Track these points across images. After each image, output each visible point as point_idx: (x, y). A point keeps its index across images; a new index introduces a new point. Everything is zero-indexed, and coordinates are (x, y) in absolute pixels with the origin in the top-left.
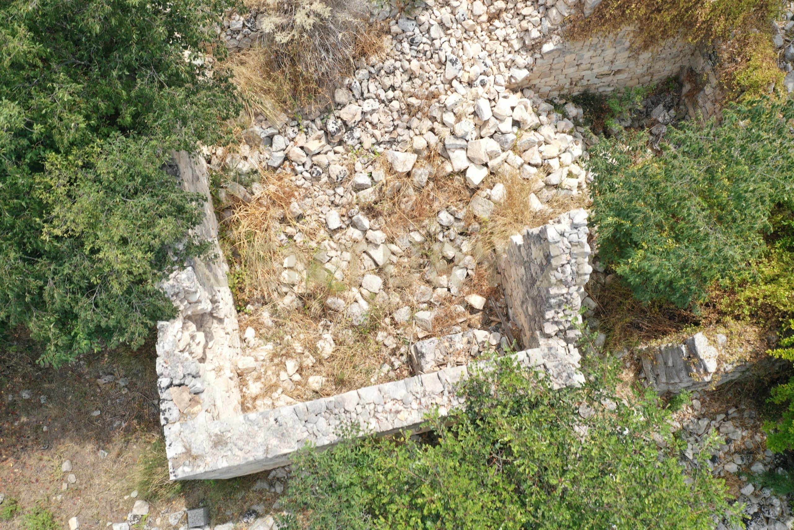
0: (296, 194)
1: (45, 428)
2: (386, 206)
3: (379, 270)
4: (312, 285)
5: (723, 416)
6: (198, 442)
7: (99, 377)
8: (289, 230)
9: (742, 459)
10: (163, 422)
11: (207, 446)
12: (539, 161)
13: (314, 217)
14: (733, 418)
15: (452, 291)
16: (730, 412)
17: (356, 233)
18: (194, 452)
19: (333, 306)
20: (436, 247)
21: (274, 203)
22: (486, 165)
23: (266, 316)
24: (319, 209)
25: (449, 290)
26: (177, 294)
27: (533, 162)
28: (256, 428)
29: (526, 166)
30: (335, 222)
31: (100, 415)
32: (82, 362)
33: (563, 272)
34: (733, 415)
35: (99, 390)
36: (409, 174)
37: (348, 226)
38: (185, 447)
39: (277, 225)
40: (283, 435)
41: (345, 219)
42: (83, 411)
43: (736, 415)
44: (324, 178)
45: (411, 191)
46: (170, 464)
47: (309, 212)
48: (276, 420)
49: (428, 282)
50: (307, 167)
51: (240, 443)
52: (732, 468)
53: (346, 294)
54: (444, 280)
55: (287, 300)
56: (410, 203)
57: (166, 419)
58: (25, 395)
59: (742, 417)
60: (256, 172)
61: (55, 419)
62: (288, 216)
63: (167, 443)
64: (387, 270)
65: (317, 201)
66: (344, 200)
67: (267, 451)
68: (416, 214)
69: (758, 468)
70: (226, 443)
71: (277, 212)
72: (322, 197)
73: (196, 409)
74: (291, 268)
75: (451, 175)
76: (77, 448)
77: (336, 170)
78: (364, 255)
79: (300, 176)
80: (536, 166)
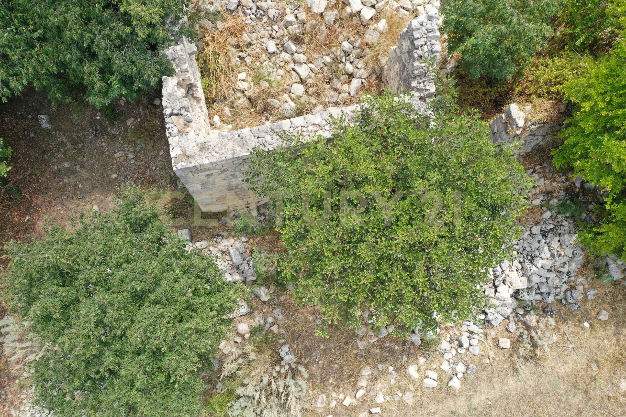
0: (246, 29)
1: (80, 186)
2: (307, 38)
3: (302, 82)
4: (257, 90)
5: (532, 170)
6: (191, 147)
7: (116, 153)
8: (241, 54)
9: (544, 196)
10: (168, 135)
11: (196, 150)
12: (410, 7)
13: (258, 46)
14: (539, 173)
15: (352, 95)
16: (537, 168)
17: (286, 56)
18: (188, 153)
19: (272, 103)
20: (341, 66)
21: (232, 33)
22: (373, 7)
23: (227, 110)
24: (262, 40)
25: (349, 94)
26: (174, 59)
27: (405, 6)
28: (226, 140)
29: (401, 10)
30: (272, 47)
31: (117, 178)
32: (103, 144)
33: (422, 50)
34: (538, 171)
35: (115, 162)
36: (322, 14)
37: (281, 52)
38: (182, 150)
39: (234, 50)
40: (243, 144)
41: (279, 46)
42: (105, 175)
43: (541, 171)
44: (265, 19)
45: (323, 27)
46: (173, 161)
47: (255, 42)
48: (239, 136)
49: (335, 90)
50: (253, 11)
51: (217, 149)
52: (537, 202)
53: (280, 97)
54: (346, 87)
55: (241, 101)
56: (323, 35)
57: (170, 133)
58: (67, 165)
59: (544, 172)
60: (219, 12)
61: (87, 180)
62: (241, 44)
63: (171, 148)
64: (308, 82)
65: (260, 35)
66: (278, 34)
67: (233, 154)
68: (327, 42)
69: (554, 202)
70: (208, 149)
71: (234, 41)
72: (263, 32)
73: (188, 129)
74: (243, 80)
75: (351, 16)
76: (102, 198)
77: (272, 12)
78: (292, 72)
79: (248, 17)
80: (407, 10)
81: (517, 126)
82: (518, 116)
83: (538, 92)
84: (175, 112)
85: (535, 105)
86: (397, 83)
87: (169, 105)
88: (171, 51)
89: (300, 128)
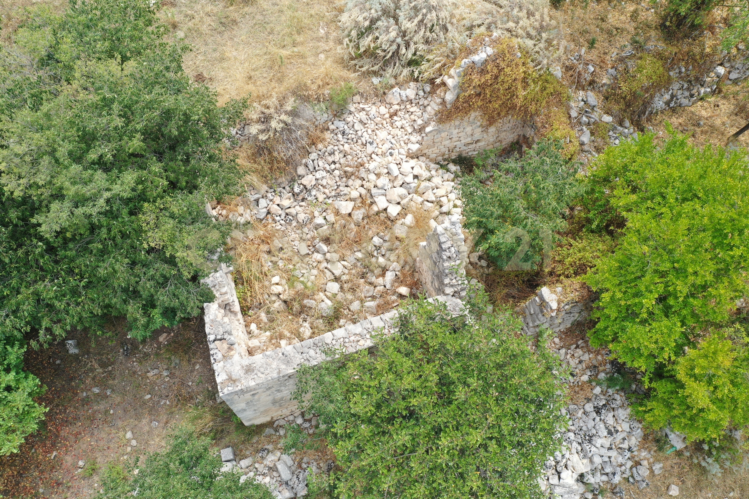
0: (277, 234)
1: (112, 412)
2: (337, 237)
3: (337, 279)
4: (292, 292)
5: (575, 346)
6: (236, 371)
7: (149, 372)
8: (273, 259)
9: (591, 371)
10: (213, 361)
11: (242, 373)
12: (434, 199)
13: (290, 249)
14: (582, 347)
15: (387, 287)
16: (579, 343)
17: (318, 256)
18: (234, 377)
19: (308, 305)
20: (373, 260)
21: (263, 241)
22: (399, 203)
23: (263, 316)
24: (293, 243)
25: (385, 286)
26: (214, 286)
27: (429, 199)
28: (271, 359)
29: (426, 203)
30: (304, 250)
31: (151, 398)
32: (135, 364)
33: (450, 252)
34: (582, 345)
35: (148, 381)
36: (350, 215)
37: (313, 253)
38: (227, 375)
39: (266, 256)
40: (288, 362)
41: (310, 248)
42: (138, 396)
43: (584, 345)
44: (294, 223)
45: (352, 226)
46: (219, 387)
47: (286, 246)
48: (283, 354)
49: (371, 284)
50: (283, 217)
51: (262, 370)
52: (585, 378)
53: (316, 297)
54: (380, 280)
55: (276, 305)
56: (353, 233)
57: (214, 359)
58: (96, 390)
59: (587, 346)
60: (249, 223)
61: (118, 404)
62: (273, 250)
63: (216, 374)
64: (342, 278)
65: (291, 238)
66: (309, 236)
67: (279, 372)
68: (358, 240)
69: (602, 376)
70: (253, 371)
71: (265, 248)
72: (293, 235)
73: (232, 353)
74: (277, 284)
75: (378, 213)
76: (137, 422)
77: (302, 217)
78: (326, 270)
79: (278, 223)
80: (432, 202)
81: (551, 309)
82: (550, 299)
83: (566, 273)
84: (219, 337)
85: (565, 286)
86: (430, 277)
87: (212, 332)
88: (211, 279)
89: (342, 339)
